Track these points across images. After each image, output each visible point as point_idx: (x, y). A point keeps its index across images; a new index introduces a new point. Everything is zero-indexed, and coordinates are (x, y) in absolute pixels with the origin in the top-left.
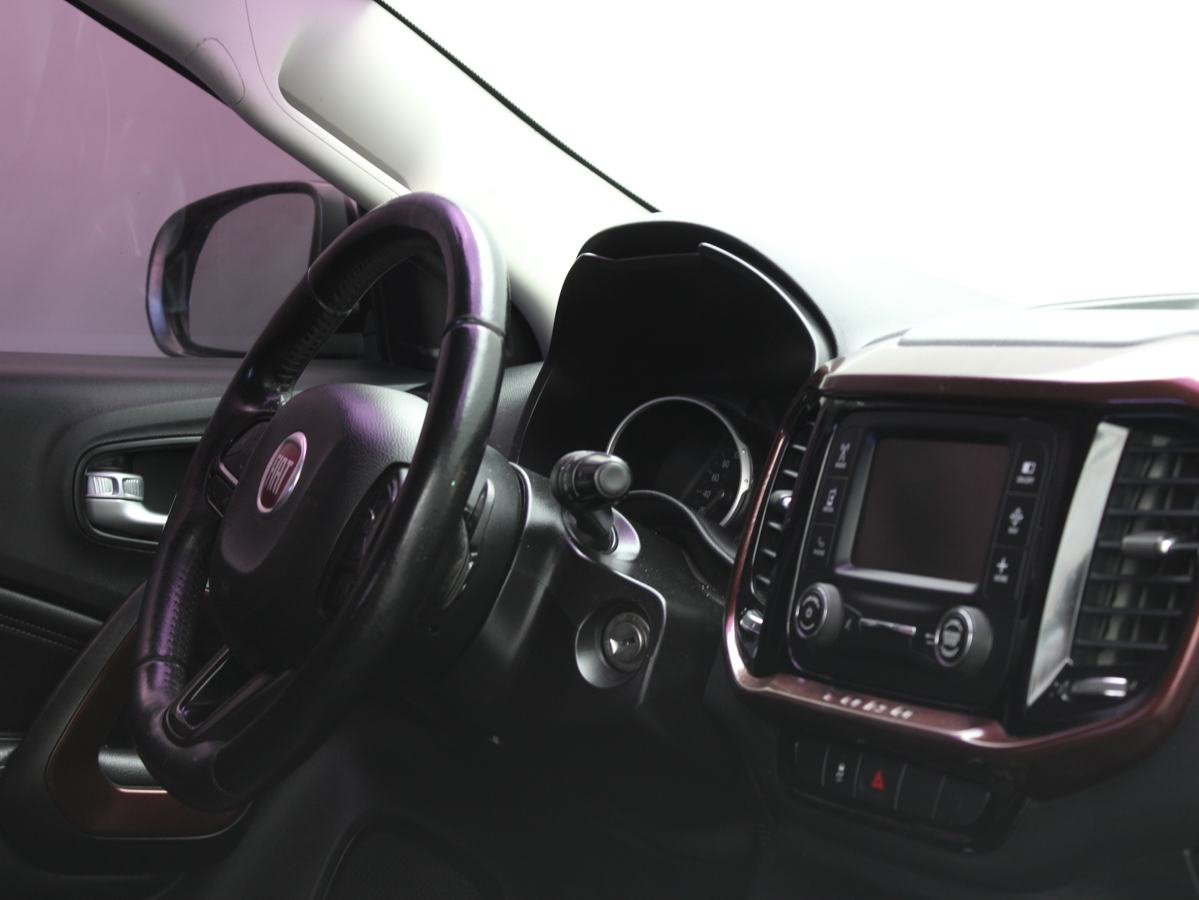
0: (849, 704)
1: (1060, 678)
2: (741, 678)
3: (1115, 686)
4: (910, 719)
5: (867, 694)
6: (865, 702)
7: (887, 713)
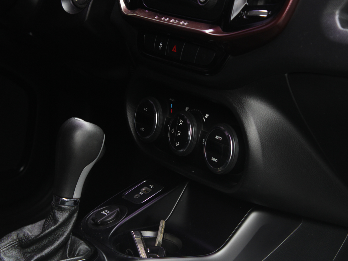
0: (164, 20)
1: (243, 10)
2: (124, 10)
3: (263, 13)
4: (186, 26)
5: (171, 16)
6: (170, 19)
7: (178, 23)
